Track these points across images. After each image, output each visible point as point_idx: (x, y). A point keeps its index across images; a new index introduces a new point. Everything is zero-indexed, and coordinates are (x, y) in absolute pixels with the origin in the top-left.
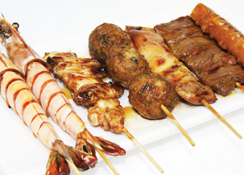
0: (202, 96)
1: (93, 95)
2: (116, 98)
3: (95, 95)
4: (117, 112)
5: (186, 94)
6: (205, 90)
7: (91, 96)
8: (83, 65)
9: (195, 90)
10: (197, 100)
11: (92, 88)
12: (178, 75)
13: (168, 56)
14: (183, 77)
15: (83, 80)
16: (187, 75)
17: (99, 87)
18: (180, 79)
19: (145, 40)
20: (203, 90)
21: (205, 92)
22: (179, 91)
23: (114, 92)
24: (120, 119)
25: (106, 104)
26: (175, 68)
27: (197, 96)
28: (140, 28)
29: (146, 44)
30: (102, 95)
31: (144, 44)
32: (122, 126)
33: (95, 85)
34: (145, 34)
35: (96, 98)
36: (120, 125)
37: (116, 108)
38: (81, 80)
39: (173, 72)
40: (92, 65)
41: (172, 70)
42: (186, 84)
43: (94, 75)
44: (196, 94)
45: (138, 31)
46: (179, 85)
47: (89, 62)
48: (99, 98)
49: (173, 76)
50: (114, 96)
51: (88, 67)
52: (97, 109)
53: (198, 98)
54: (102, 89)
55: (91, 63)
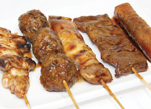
0: (100, 77)
1: (8, 64)
2: (27, 70)
3: (10, 64)
4: (22, 81)
5: (88, 76)
6: (104, 72)
7: (6, 64)
8: (11, 40)
9: (95, 72)
10: (97, 80)
11: (9, 58)
12: (84, 58)
13: (79, 42)
14: (88, 60)
15: (6, 51)
16: (91, 59)
17: (15, 58)
18: (85, 62)
19: (62, 28)
20: (102, 72)
21: (103, 73)
22: (82, 73)
23: (27, 65)
24: (23, 87)
25: (17, 73)
26: (83, 52)
27: (97, 77)
28: (60, 18)
29: (63, 32)
30: (16, 66)
31: (61, 32)
32: (23, 93)
33: (13, 57)
34: (63, 23)
35: (10, 66)
36: (22, 91)
37: (23, 77)
38: (5, 50)
39: (80, 55)
40: (18, 41)
41: (80, 54)
42: (89, 66)
43: (18, 49)
44: (95, 76)
45: (58, 20)
46: (84, 67)
47: (17, 38)
48: (12, 67)
49: (80, 59)
50: (26, 68)
51: (15, 41)
52: (9, 75)
53: (97, 78)
54: (17, 61)
55: (19, 39)
